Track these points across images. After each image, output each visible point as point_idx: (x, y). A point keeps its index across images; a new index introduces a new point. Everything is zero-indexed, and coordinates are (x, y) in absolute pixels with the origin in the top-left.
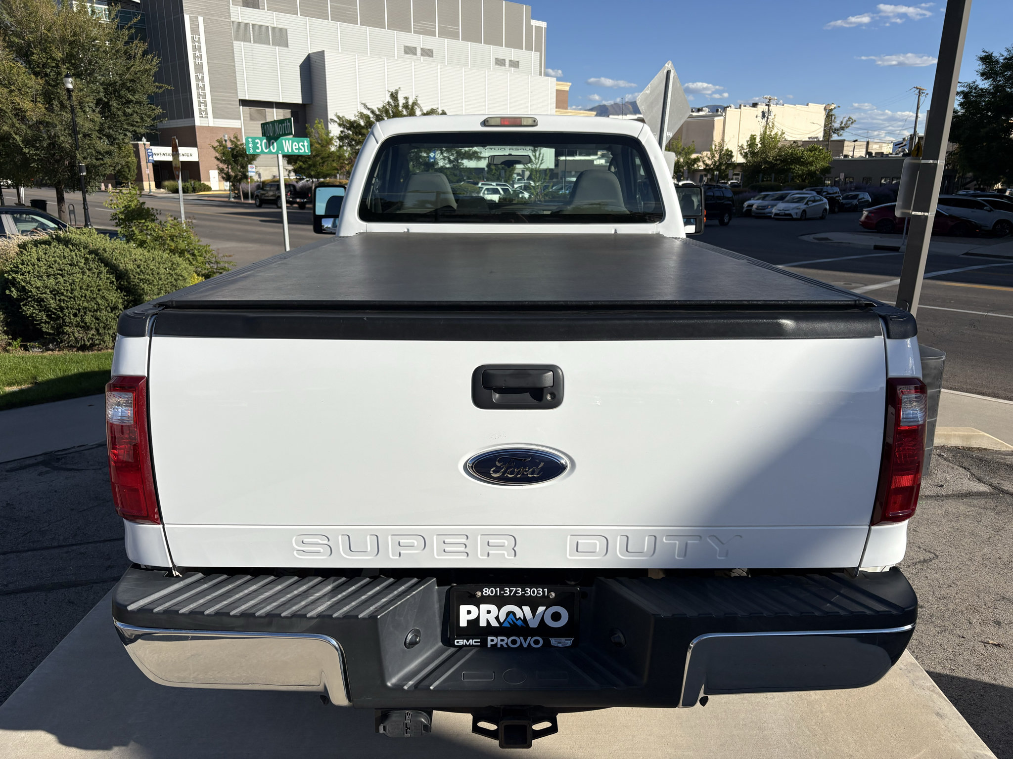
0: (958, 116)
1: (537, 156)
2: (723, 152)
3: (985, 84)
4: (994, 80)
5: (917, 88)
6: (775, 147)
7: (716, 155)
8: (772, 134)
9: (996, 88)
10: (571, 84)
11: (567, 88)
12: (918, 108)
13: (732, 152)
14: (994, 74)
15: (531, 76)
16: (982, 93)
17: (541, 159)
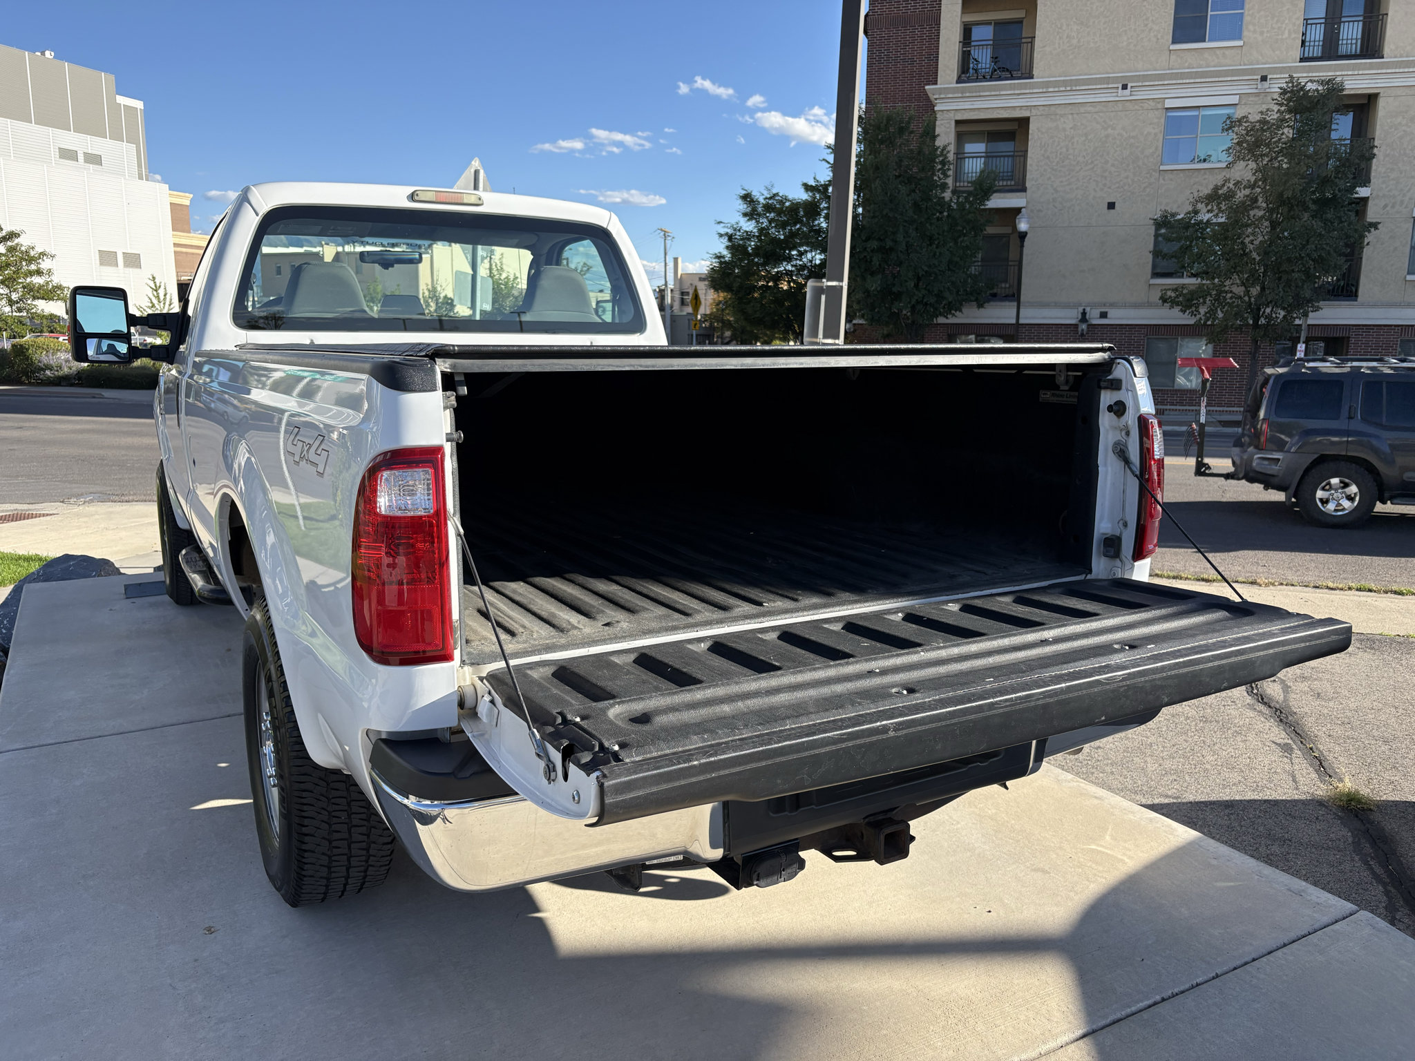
0: (725, 262)
1: (162, 297)
2: (440, 300)
3: (749, 226)
4: (758, 222)
5: (661, 230)
6: (509, 295)
7: (432, 304)
8: (502, 277)
9: (761, 230)
10: (191, 196)
11: (187, 203)
12: (665, 254)
13: (452, 300)
14: (756, 215)
15: (125, 179)
16: (748, 236)
17: (168, 303)
